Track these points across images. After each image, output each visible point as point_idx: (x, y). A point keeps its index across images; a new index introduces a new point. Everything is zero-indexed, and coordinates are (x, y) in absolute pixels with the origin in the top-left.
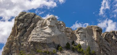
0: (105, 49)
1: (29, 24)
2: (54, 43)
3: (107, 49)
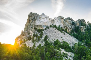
0: (66, 26)
1: (34, 18)
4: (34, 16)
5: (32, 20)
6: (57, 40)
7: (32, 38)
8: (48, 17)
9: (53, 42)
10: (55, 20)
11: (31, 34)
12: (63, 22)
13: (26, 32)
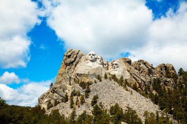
0: (135, 76)
1: (75, 59)
2: (95, 74)
4: (75, 56)
6: (117, 104)
7: (69, 98)
9: (109, 108)
11: (67, 91)
12: (129, 69)
13: (60, 85)
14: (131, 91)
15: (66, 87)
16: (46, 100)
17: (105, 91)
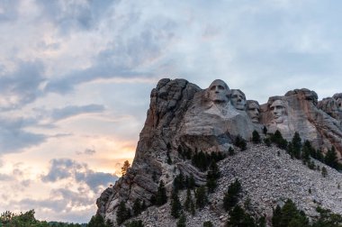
0: (331, 133)
1: (177, 101)
2: (228, 134)
3: (333, 132)
4: (177, 95)
5: (168, 114)
6: (289, 201)
7: (169, 195)
8: (243, 96)
9: (269, 213)
10: (275, 110)
11: (163, 178)
12: (312, 117)
13: (144, 165)
14: (324, 169)
15: (160, 169)
16: (115, 202)
17: (257, 173)
